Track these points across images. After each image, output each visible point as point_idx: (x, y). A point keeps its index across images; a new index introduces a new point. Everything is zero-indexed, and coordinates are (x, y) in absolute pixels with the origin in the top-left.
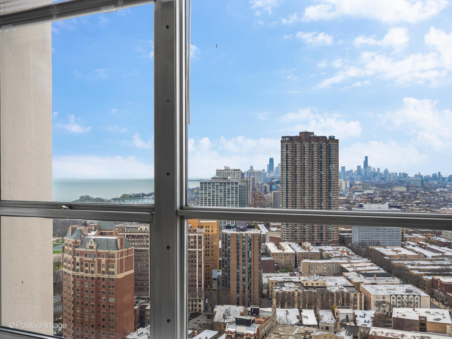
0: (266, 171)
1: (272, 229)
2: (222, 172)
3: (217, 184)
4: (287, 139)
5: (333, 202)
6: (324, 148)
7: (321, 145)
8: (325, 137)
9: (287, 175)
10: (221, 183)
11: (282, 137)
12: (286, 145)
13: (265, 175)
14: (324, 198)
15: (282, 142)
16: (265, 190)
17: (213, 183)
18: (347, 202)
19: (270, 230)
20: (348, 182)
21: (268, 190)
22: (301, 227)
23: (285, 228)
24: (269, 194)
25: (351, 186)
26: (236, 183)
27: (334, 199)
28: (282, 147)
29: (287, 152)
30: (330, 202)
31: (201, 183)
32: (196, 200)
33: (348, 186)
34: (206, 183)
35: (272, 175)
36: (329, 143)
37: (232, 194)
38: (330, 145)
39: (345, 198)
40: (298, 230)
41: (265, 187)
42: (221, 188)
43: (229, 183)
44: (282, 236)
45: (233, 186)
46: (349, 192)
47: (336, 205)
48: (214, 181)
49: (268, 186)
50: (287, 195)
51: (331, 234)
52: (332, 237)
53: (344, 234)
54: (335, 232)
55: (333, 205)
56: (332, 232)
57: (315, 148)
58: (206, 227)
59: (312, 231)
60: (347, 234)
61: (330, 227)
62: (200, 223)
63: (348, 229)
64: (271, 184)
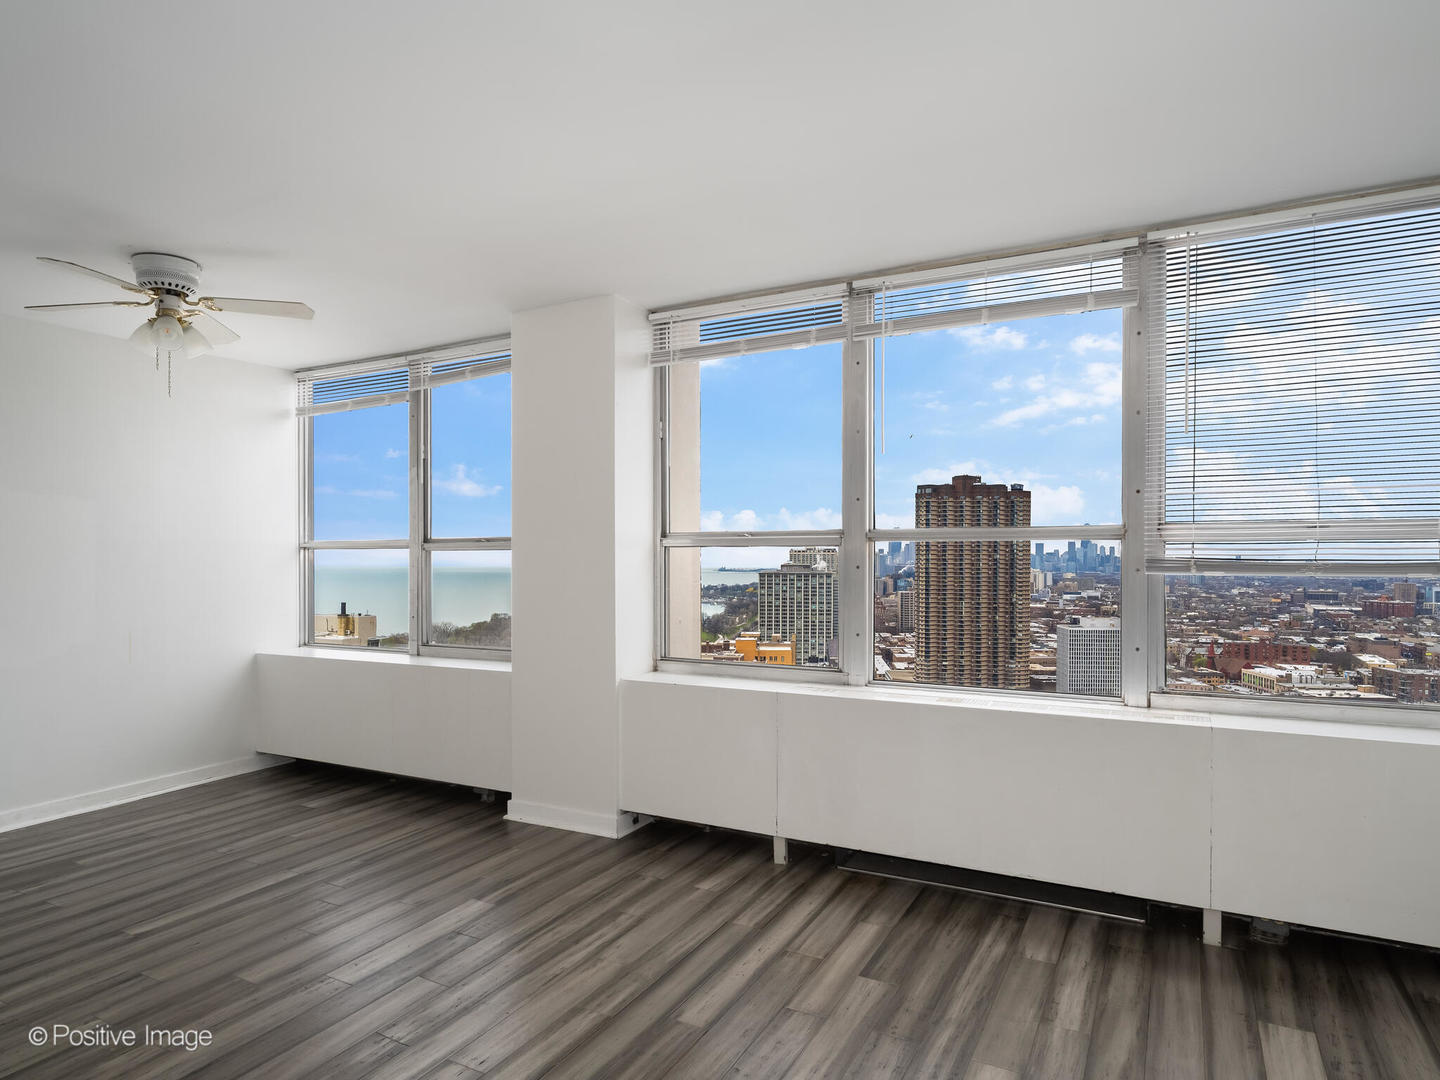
0: (885, 552)
1: (898, 665)
2: (802, 553)
3: (792, 577)
4: (929, 491)
5: (1020, 613)
6: (1002, 508)
7: (995, 502)
8: (1004, 487)
9: (927, 560)
10: (799, 576)
11: (919, 487)
12: (926, 502)
13: (884, 561)
14: (1001, 605)
15: (918, 496)
16: (885, 589)
17: (785, 575)
18: (1048, 613)
19: (893, 667)
20: (1050, 576)
21: (890, 589)
22: (955, 661)
23: (923, 663)
24: (892, 597)
25: (1055, 582)
26: (829, 576)
27: (1020, 607)
28: (918, 507)
29: (927, 515)
30: (1012, 613)
31: (762, 575)
32: (752, 607)
33: (1050, 582)
34: (770, 575)
35: (898, 561)
36: (1013, 497)
37: (821, 595)
38: (1013, 502)
39: (1044, 606)
40: (949, 668)
41: (885, 584)
42: (799, 585)
43: (814, 576)
44: (918, 677)
45: (821, 581)
46: (1050, 594)
47: (1024, 619)
48: (785, 570)
49: (890, 582)
50: (927, 599)
51: (1015, 676)
52: (1017, 682)
53: (1041, 677)
54: (1022, 673)
55: (1018, 620)
56: (1017, 673)
57: (983, 509)
58: (771, 658)
59: (977, 671)
60: (1046, 677)
61: (1012, 664)
62: (759, 652)
63: (1048, 668)
64: (896, 578)
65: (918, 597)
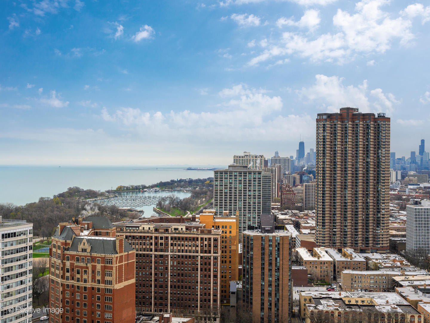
0: (294, 158)
1: (304, 231)
2: (241, 158)
3: (236, 174)
4: (325, 117)
5: (383, 197)
6: (372, 129)
7: (367, 125)
8: (374, 115)
9: (324, 162)
10: (240, 173)
11: (319, 115)
12: (323, 124)
13: (293, 163)
14: (371, 192)
15: (317, 121)
16: (294, 182)
17: (231, 172)
18: (399, 198)
19: (301, 233)
20: (399, 173)
21: (298, 181)
22: (341, 229)
23: (321, 230)
24: (299, 187)
25: (403, 177)
26: (260, 173)
27: (383, 193)
28: (318, 128)
29: (324, 133)
30: (378, 197)
31: (216, 173)
32: (209, 193)
33: (399, 178)
34: (221, 173)
35: (302, 163)
36: (378, 122)
37: (254, 186)
38: (378, 125)
39: (396, 193)
40: (337, 233)
41: (294, 178)
42: (240, 179)
43: (250, 173)
44: (317, 239)
45: (255, 176)
46: (400, 185)
47: (386, 201)
48: (231, 169)
49: (298, 177)
50: (323, 188)
51: (380, 238)
52: (381, 242)
53: (396, 239)
54: (384, 236)
55: (382, 201)
56: (381, 236)
57: (360, 130)
58: (223, 227)
59: (355, 235)
60: (399, 239)
61: (378, 230)
62: (215, 222)
63: (401, 233)
64: (301, 175)
65: (318, 187)
